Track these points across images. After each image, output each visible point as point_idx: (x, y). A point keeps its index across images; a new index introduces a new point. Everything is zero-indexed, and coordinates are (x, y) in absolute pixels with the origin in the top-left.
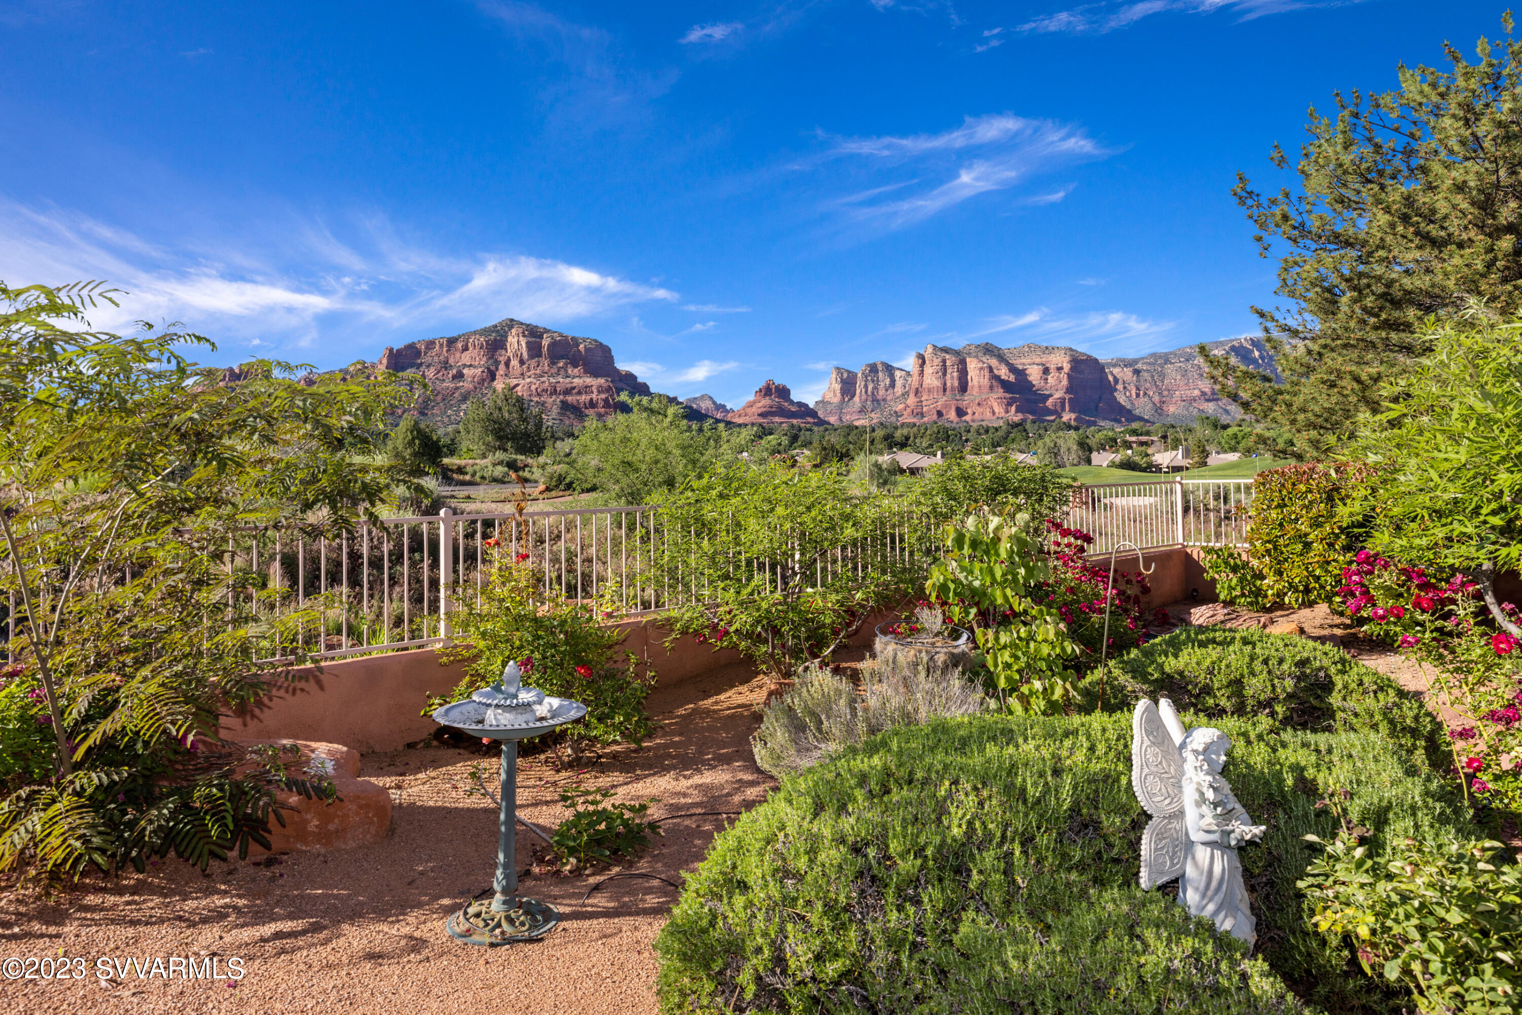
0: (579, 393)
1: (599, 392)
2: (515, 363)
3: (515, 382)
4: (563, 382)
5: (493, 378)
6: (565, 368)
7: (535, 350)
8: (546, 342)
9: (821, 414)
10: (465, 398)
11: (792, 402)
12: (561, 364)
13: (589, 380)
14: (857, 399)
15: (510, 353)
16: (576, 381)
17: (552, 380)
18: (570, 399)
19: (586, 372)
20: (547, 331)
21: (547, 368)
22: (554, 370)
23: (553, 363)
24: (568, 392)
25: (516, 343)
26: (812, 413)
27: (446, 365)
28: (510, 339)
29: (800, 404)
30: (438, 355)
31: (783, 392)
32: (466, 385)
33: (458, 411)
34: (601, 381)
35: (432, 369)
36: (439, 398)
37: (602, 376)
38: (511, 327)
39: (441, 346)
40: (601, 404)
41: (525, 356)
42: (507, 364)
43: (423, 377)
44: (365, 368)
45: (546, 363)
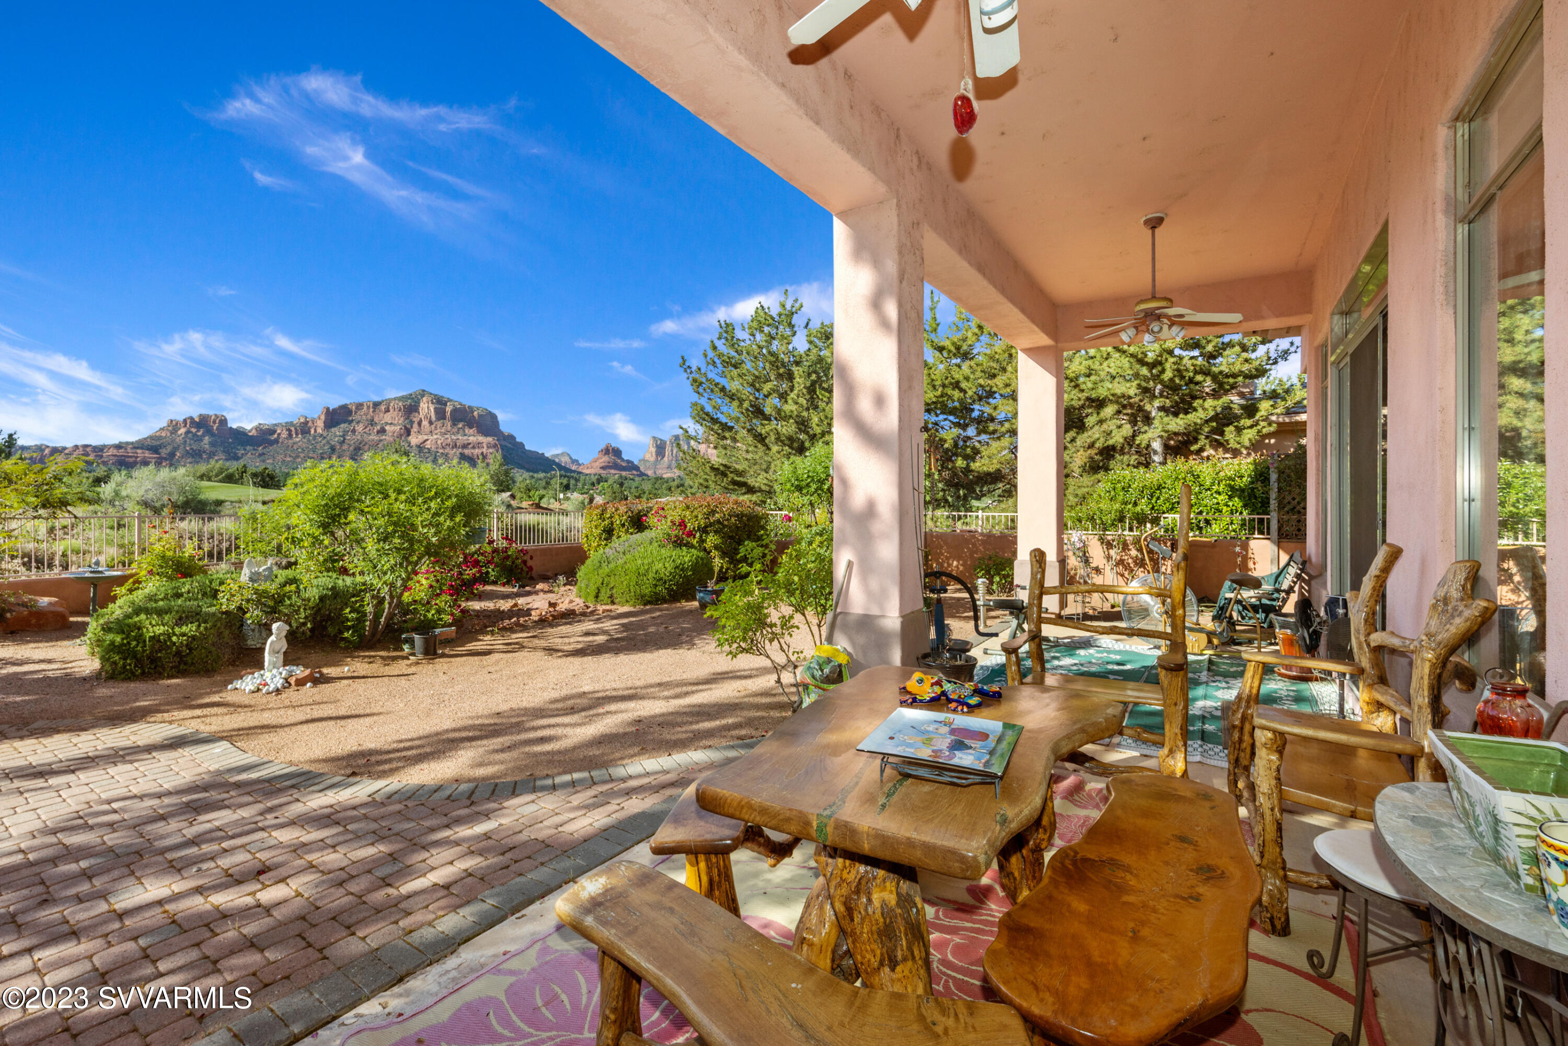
0: (474, 448)
1: (488, 447)
2: (425, 423)
3: (426, 437)
4: (462, 439)
5: (409, 434)
6: (463, 428)
7: (441, 415)
8: (449, 409)
9: (642, 468)
11: (623, 460)
12: (460, 426)
13: (481, 438)
14: (666, 459)
15: (421, 416)
16: (471, 438)
17: (453, 437)
18: (466, 452)
19: (479, 432)
20: (450, 400)
21: (449, 428)
22: (455, 430)
23: (454, 425)
24: (465, 446)
25: (426, 408)
26: (637, 468)
27: (372, 423)
28: (422, 405)
29: (628, 461)
30: (366, 414)
31: (617, 452)
32: (388, 438)
34: (490, 439)
35: (361, 425)
36: (366, 447)
37: (490, 435)
38: (423, 396)
39: (368, 407)
41: (433, 418)
42: (420, 424)
43: (354, 431)
44: (306, 423)
45: (449, 424)
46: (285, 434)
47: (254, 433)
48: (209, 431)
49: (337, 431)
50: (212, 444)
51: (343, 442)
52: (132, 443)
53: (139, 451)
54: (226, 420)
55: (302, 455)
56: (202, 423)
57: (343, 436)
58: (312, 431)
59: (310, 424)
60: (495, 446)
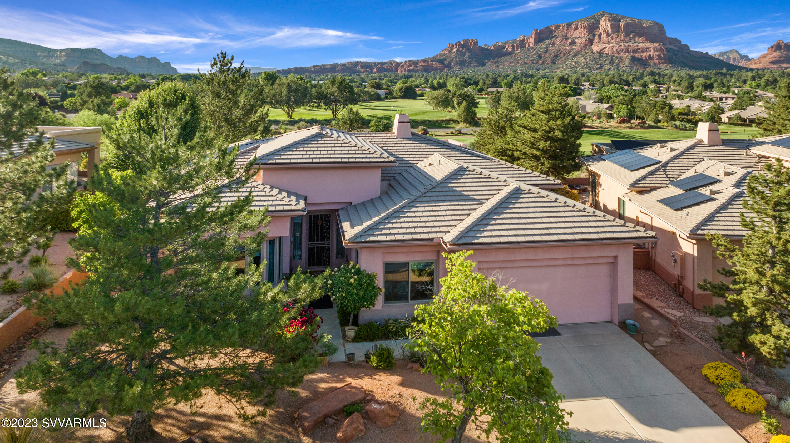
0: (643, 52)
1: (655, 51)
2: (604, 35)
3: (604, 46)
4: (633, 45)
5: (592, 44)
6: (634, 38)
7: (616, 29)
8: (622, 24)
10: (576, 55)
12: (631, 36)
13: (648, 44)
15: (601, 30)
16: (641, 45)
17: (626, 45)
18: (636, 55)
21: (622, 38)
22: (628, 39)
23: (627, 35)
24: (636, 51)
25: (604, 25)
27: (566, 38)
28: (601, 23)
30: (562, 32)
32: (577, 48)
33: (572, 62)
34: (656, 45)
35: (558, 40)
36: (562, 55)
37: (657, 42)
38: (603, 16)
39: (563, 27)
40: (656, 58)
41: (610, 31)
42: (600, 36)
43: (554, 44)
44: (524, 40)
45: (622, 36)
46: (510, 49)
47: (493, 49)
48: (468, 49)
49: (543, 45)
50: (470, 57)
51: (547, 52)
52: (431, 58)
53: (434, 63)
54: (477, 42)
55: (520, 62)
56: (464, 46)
57: (547, 48)
58: (527, 46)
59: (526, 41)
60: (661, 50)
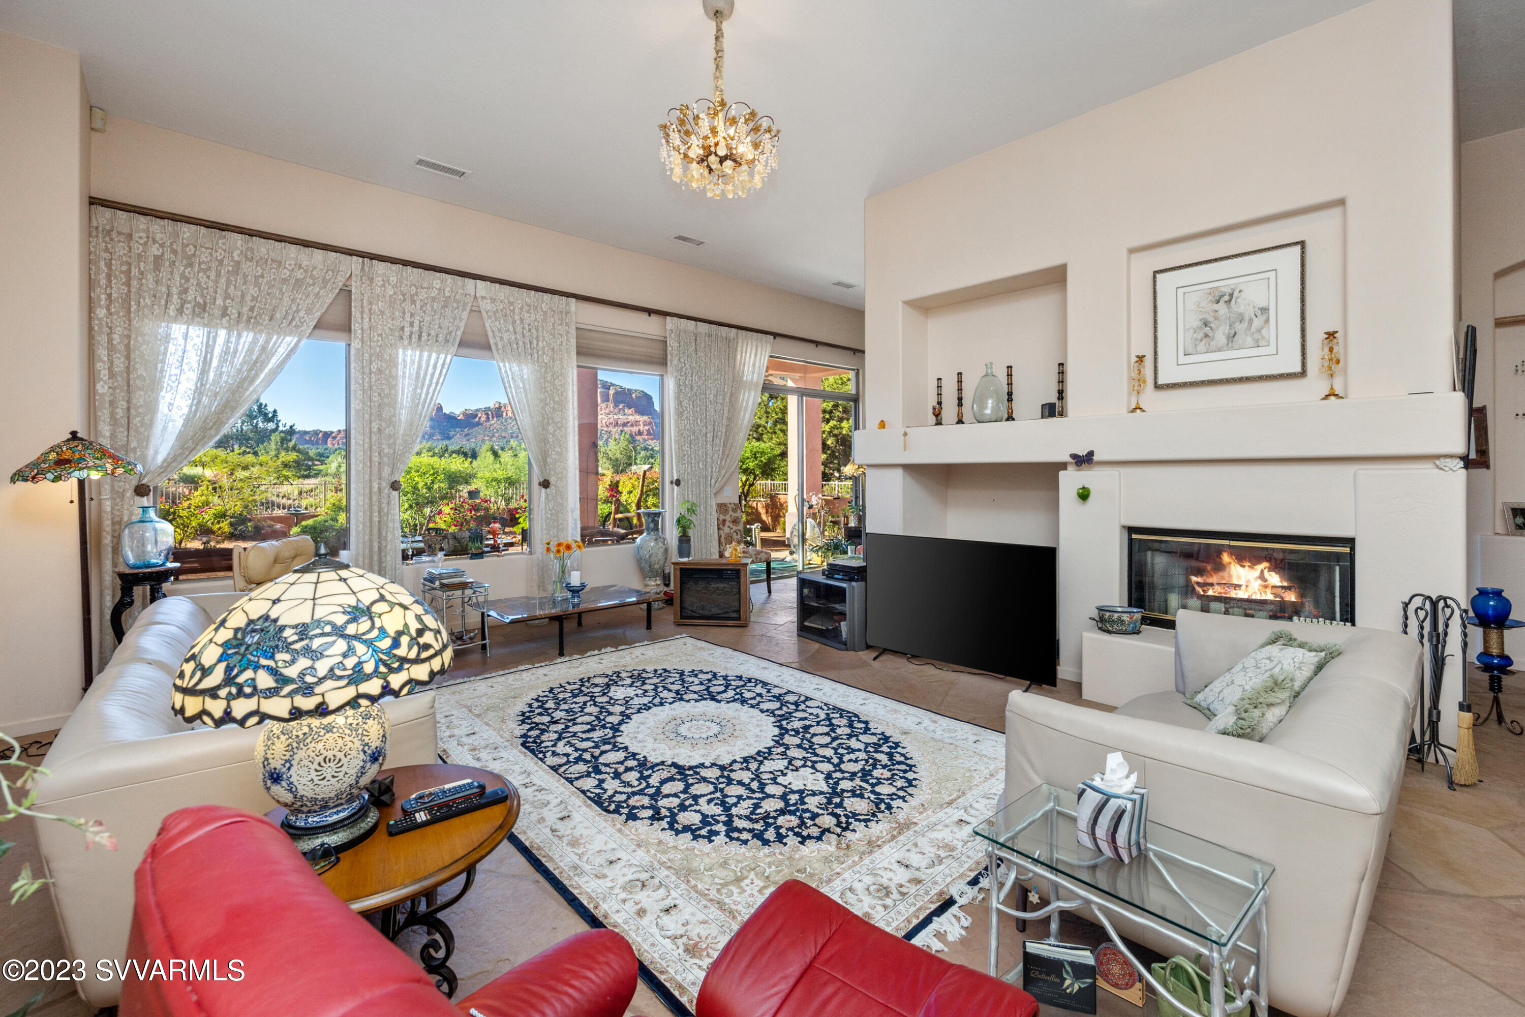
0: (632, 425)
1: (644, 425)
4: (622, 418)
6: (623, 409)
7: (605, 397)
8: (612, 392)
12: (621, 407)
13: (638, 417)
16: (630, 418)
17: (616, 417)
18: (626, 429)
19: (636, 412)
20: (612, 385)
21: (612, 409)
22: (616, 411)
23: (616, 406)
24: (625, 424)
34: (646, 418)
37: (646, 415)
40: (645, 432)
44: (500, 408)
45: (611, 405)
46: (484, 418)
47: (461, 417)
54: (442, 407)
55: (497, 435)
58: (505, 415)
59: (503, 409)
60: (650, 423)
